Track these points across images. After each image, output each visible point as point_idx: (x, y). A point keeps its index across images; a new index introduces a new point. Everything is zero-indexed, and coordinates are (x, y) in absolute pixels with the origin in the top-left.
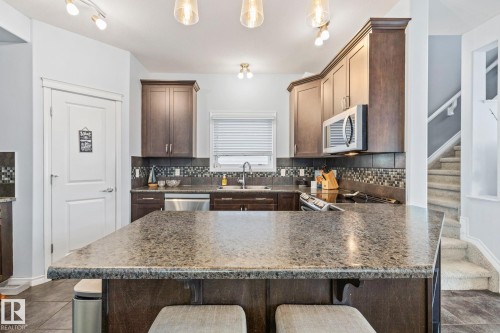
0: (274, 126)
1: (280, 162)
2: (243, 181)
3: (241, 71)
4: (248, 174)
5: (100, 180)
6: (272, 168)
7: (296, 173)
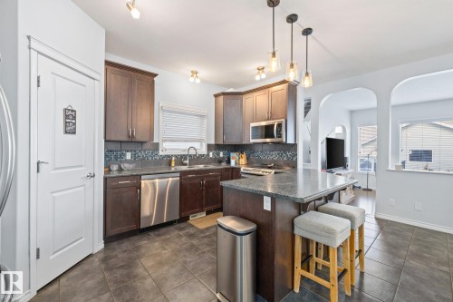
0: (205, 121)
1: (210, 147)
2: (187, 162)
3: (192, 76)
4: (190, 156)
5: (82, 166)
6: (204, 151)
7: (218, 154)
